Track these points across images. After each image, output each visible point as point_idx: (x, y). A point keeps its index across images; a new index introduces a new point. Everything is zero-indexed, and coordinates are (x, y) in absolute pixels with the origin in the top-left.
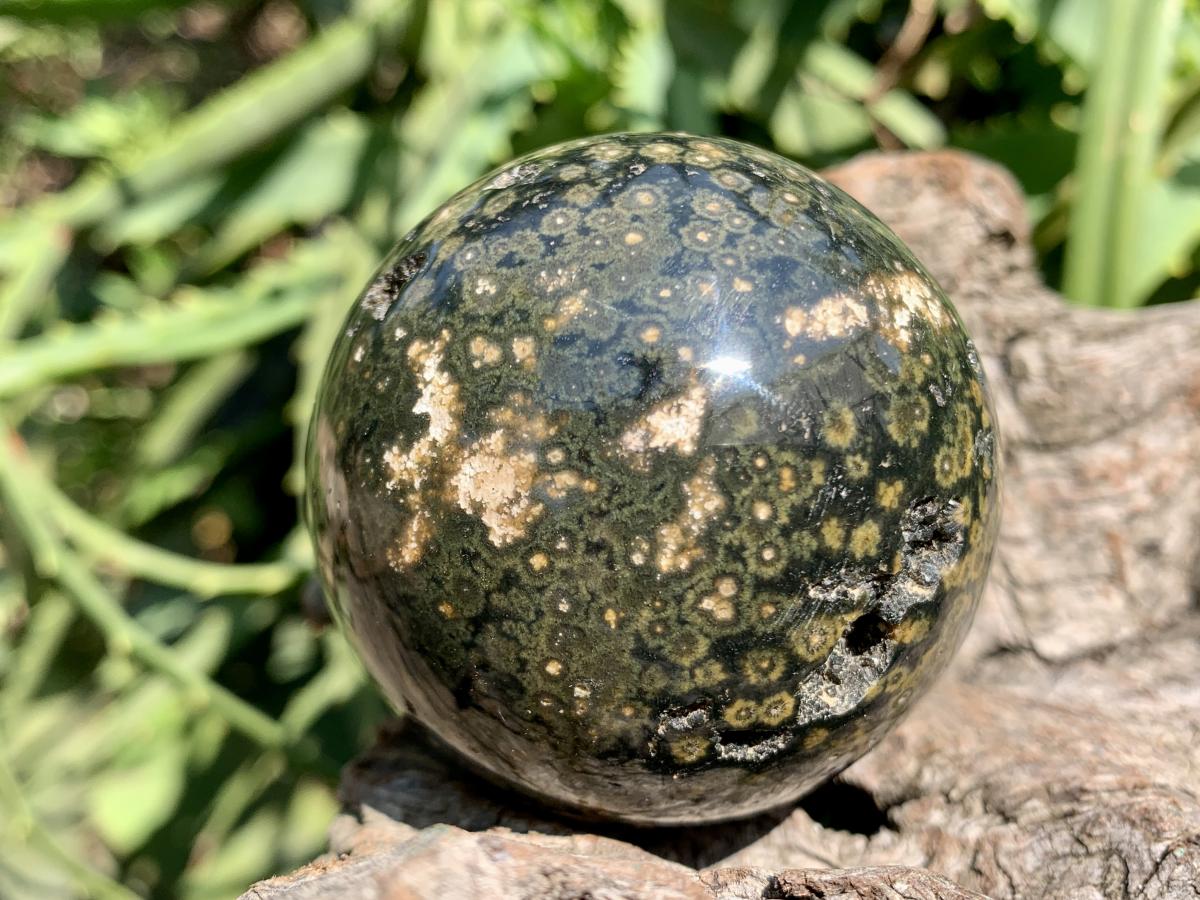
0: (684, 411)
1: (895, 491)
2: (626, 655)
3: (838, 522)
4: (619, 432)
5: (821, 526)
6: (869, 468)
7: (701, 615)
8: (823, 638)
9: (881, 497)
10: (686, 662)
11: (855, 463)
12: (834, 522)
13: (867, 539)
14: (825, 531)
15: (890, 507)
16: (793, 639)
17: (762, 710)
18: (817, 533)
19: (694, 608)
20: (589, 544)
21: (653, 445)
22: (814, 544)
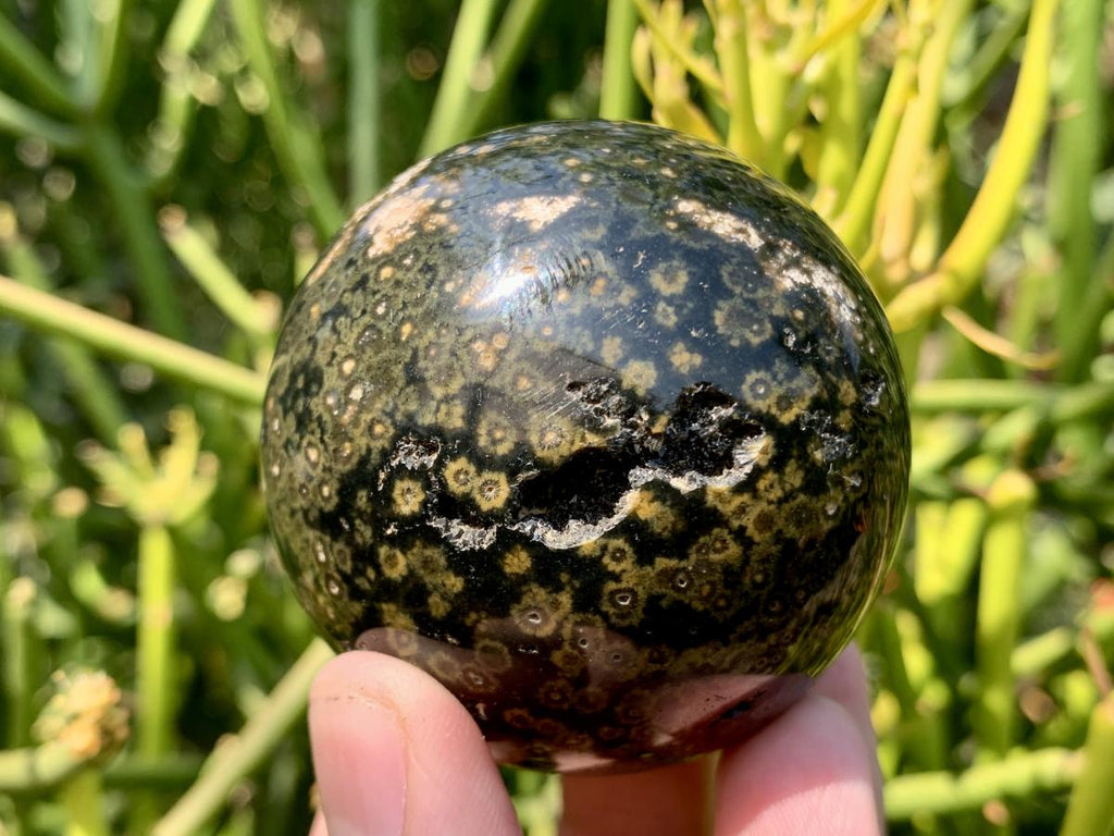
0: (555, 204)
1: (691, 360)
2: (400, 366)
3: (622, 343)
4: (499, 200)
5: (605, 336)
6: (676, 324)
7: (468, 353)
8: (559, 439)
9: (674, 354)
10: (438, 392)
11: (664, 310)
12: (618, 340)
13: (641, 376)
14: (606, 342)
15: (678, 368)
16: (531, 421)
17: (478, 482)
18: (598, 339)
19: (467, 345)
20: (426, 264)
21: (515, 215)
22: (590, 347)
